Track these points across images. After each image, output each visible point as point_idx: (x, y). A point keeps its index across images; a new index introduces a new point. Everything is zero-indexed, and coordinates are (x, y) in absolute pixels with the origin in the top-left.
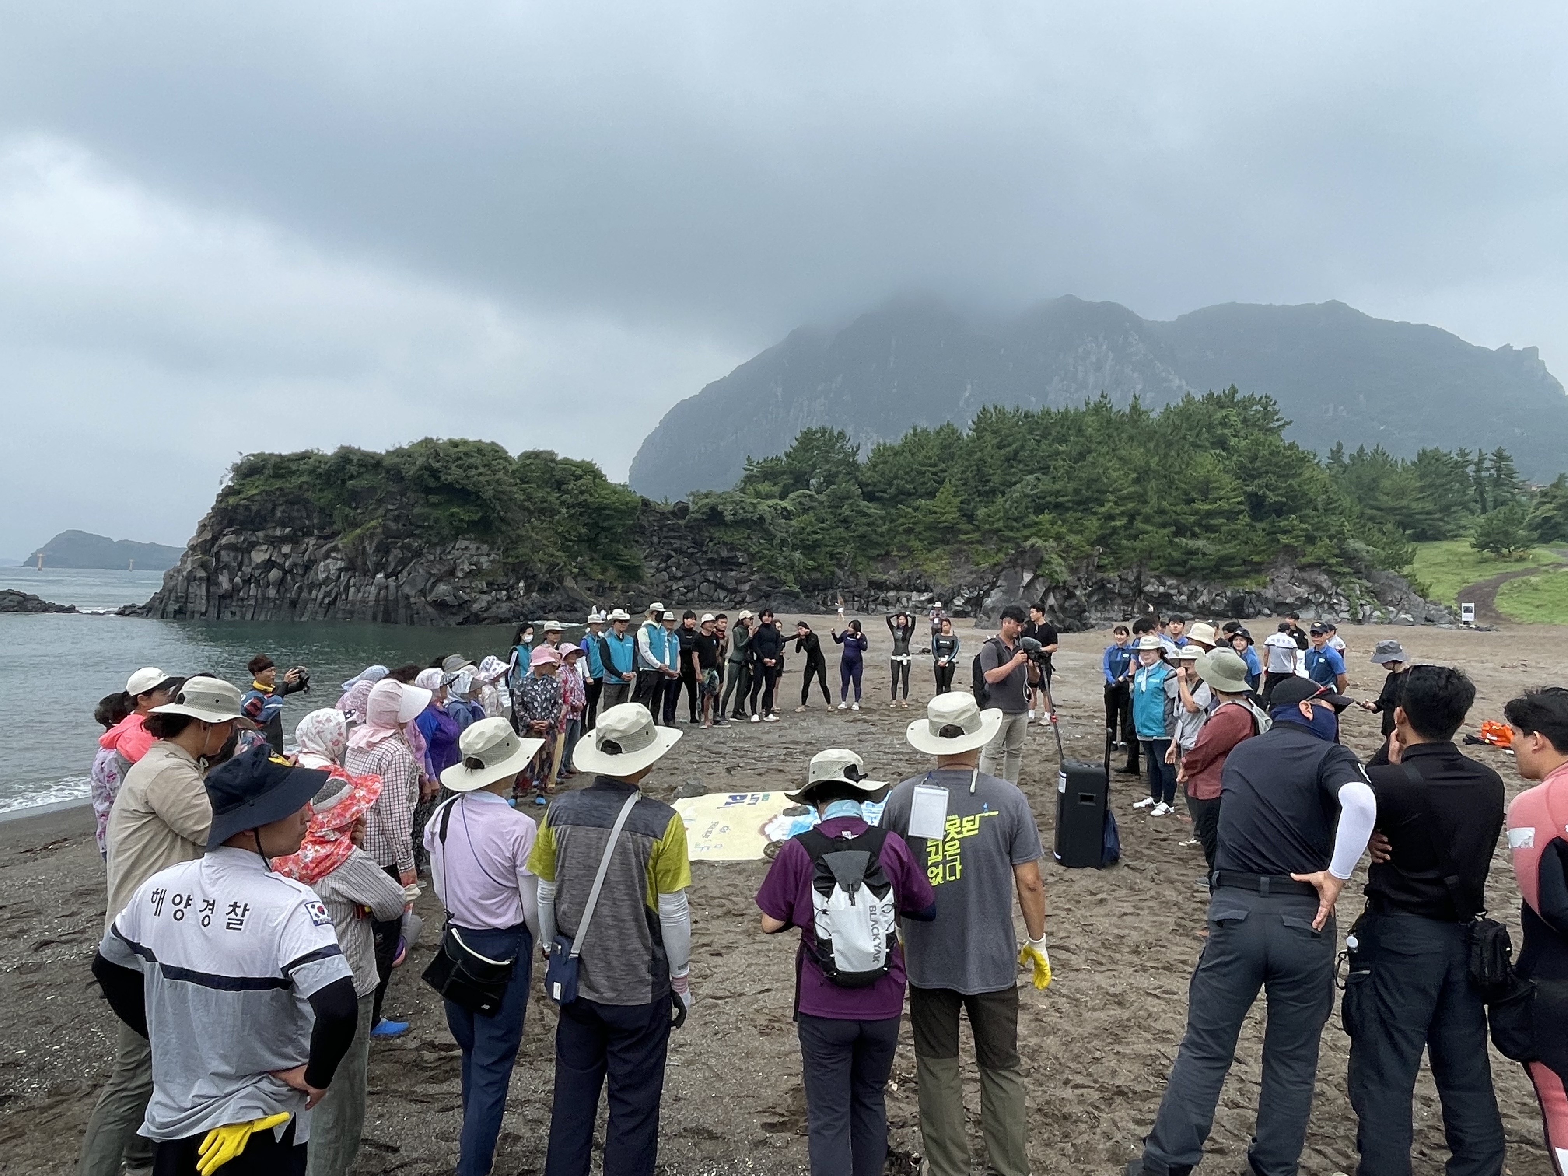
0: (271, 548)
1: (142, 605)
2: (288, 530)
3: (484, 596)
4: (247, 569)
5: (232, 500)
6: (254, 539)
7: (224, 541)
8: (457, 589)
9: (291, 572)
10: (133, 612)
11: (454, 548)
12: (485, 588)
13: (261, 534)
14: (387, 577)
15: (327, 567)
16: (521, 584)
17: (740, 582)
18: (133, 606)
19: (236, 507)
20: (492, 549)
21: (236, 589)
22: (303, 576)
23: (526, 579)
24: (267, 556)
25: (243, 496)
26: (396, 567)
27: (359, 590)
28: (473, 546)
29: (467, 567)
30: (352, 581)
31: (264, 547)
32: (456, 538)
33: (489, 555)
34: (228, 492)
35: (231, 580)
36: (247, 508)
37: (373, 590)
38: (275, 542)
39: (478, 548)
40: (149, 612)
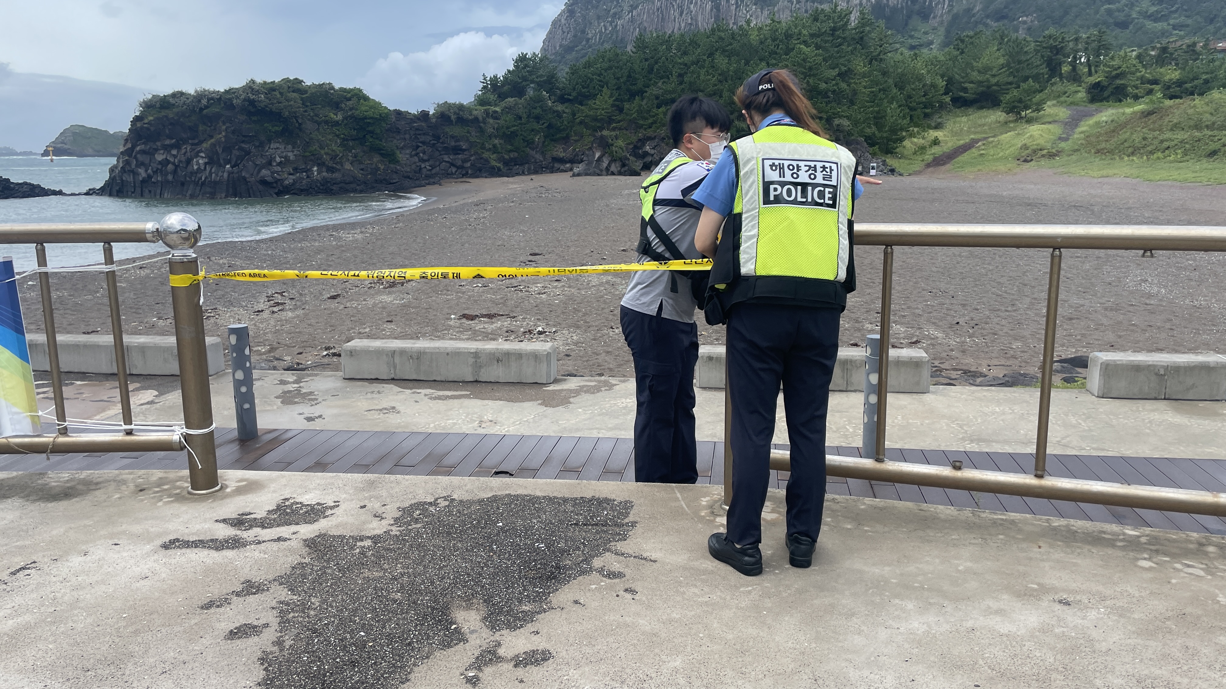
0: (166, 152)
1: (98, 188)
2: (174, 140)
3: (291, 176)
4: (154, 165)
5: (139, 125)
6: (155, 147)
7: (138, 148)
8: (273, 173)
9: (178, 166)
10: (94, 192)
11: (269, 148)
12: (292, 171)
13: (159, 144)
14: (232, 167)
15: (198, 162)
16: (315, 168)
17: (465, 161)
18: (94, 189)
19: (142, 128)
20: (294, 147)
21: (150, 177)
22: (186, 168)
23: (319, 165)
24: (164, 157)
25: (146, 121)
26: (236, 162)
27: (217, 175)
28: (282, 147)
29: (278, 159)
30: (213, 170)
31: (162, 152)
32: (270, 141)
33: (293, 152)
34: (136, 119)
35: (146, 171)
36: (148, 129)
37: (226, 175)
38: (167, 148)
39: (285, 148)
40: (103, 192)
